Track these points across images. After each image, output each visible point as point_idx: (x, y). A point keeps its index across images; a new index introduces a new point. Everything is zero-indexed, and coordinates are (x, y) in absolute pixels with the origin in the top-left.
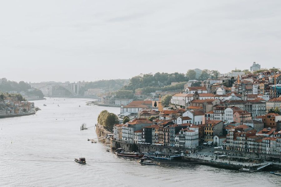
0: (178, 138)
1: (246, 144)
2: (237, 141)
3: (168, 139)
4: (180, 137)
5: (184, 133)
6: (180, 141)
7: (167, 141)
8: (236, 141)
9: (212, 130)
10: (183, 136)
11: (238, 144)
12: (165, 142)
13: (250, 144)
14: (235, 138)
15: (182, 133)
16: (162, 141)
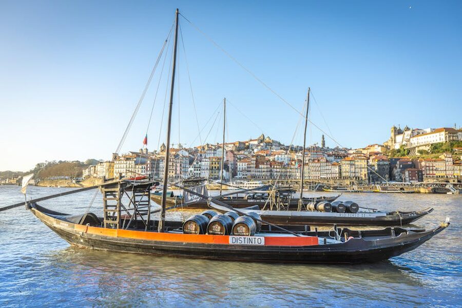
0: (192, 169)
1: (271, 171)
2: (260, 170)
3: (181, 169)
4: (195, 167)
5: (200, 163)
6: (195, 172)
7: (178, 172)
8: (258, 170)
9: (218, 164)
10: (198, 166)
11: (261, 172)
12: (176, 173)
13: (276, 172)
14: (257, 167)
15: (197, 163)
16: (173, 172)
